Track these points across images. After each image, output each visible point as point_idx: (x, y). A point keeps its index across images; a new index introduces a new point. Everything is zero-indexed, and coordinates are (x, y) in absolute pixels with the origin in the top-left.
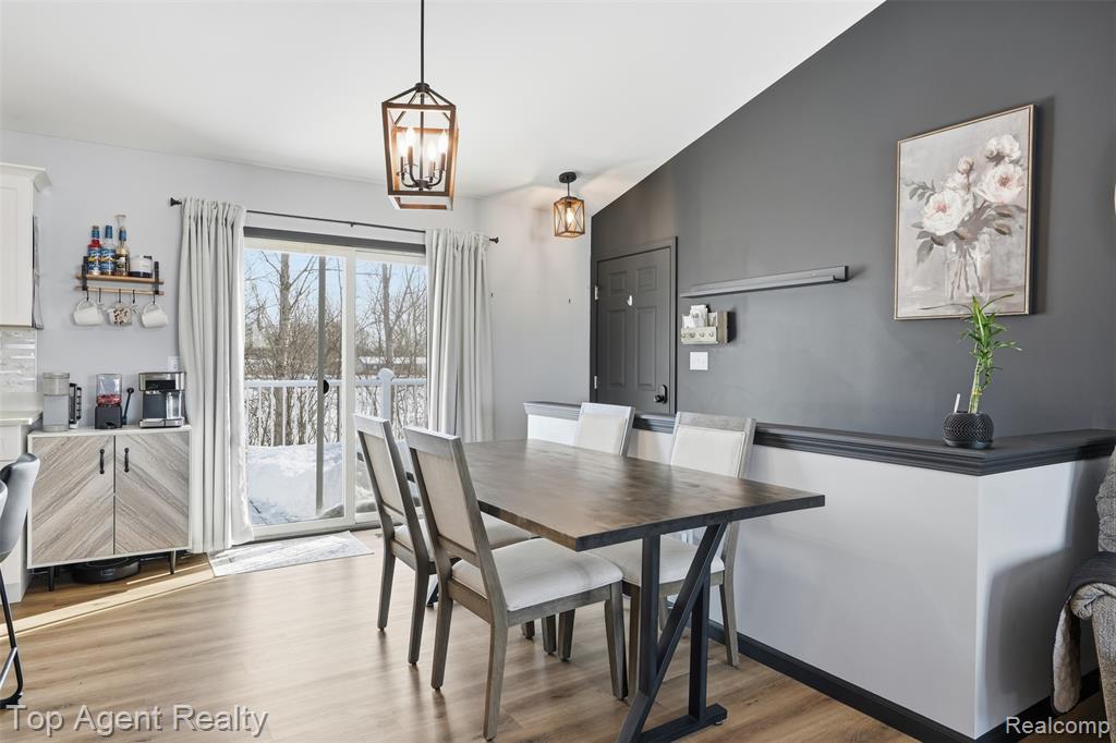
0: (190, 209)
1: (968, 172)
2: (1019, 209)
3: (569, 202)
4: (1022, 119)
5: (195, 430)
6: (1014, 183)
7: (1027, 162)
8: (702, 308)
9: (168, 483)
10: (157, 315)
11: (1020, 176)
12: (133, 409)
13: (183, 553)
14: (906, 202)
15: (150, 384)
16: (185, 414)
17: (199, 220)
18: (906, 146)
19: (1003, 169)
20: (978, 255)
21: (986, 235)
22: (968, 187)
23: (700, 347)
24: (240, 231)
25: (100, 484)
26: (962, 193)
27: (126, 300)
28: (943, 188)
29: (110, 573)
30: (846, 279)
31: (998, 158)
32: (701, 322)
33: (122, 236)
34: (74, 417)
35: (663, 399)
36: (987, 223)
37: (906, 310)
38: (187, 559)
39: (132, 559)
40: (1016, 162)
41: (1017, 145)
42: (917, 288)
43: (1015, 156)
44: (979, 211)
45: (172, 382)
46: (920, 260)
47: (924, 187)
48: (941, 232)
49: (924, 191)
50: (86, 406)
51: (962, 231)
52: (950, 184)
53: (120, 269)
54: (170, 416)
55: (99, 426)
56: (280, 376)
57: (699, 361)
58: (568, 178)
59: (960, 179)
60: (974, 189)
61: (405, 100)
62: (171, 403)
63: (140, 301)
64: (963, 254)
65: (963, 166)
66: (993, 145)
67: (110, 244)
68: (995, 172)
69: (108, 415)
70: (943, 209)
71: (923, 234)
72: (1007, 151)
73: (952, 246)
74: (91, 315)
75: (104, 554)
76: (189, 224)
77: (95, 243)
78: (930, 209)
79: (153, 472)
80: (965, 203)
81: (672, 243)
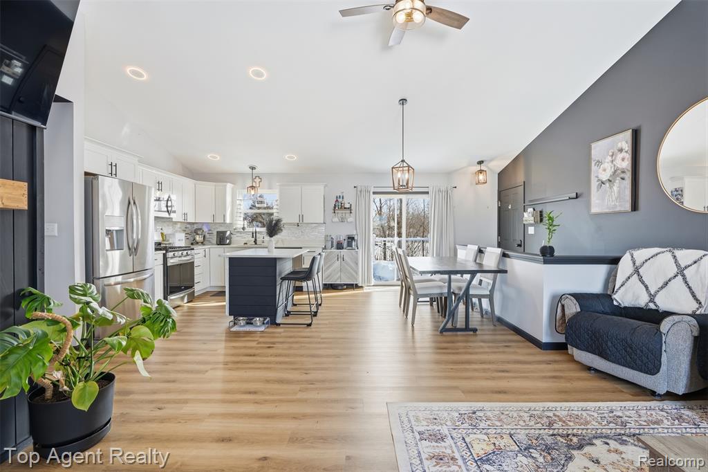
0: (359, 189)
1: (612, 156)
2: (628, 170)
3: (481, 171)
4: (628, 135)
5: (360, 251)
6: (626, 160)
7: (630, 152)
8: (532, 209)
9: (353, 265)
10: (351, 219)
11: (628, 156)
12: (345, 245)
13: (356, 285)
14: (594, 168)
15: (349, 238)
16: (357, 247)
17: (361, 192)
18: (593, 145)
19: (624, 154)
20: (615, 188)
21: (618, 180)
22: (612, 161)
23: (531, 225)
24: (372, 193)
25: (337, 264)
26: (610, 164)
27: (344, 215)
28: (605, 162)
29: (340, 288)
30: (577, 198)
31: (621, 150)
32: (531, 215)
33: (343, 198)
34: (332, 247)
35: (520, 245)
36: (618, 176)
37: (594, 210)
38: (357, 287)
39: (345, 284)
40: (626, 152)
41: (627, 145)
42: (597, 201)
43: (627, 149)
44: (615, 171)
45: (354, 238)
46: (598, 191)
47: (598, 161)
48: (604, 180)
49: (599, 163)
50: (335, 244)
51: (610, 179)
52: (607, 160)
53: (343, 208)
54: (353, 247)
55: (338, 249)
56: (385, 237)
57: (531, 230)
58: (480, 163)
59: (610, 158)
60: (614, 163)
61: (398, 166)
62: (354, 243)
63: (347, 215)
64: (611, 187)
65: (611, 154)
66: (619, 145)
67: (340, 200)
68: (620, 156)
69: (340, 246)
70: (605, 170)
71: (599, 180)
72: (624, 148)
73: (607, 185)
74: (336, 219)
75: (338, 282)
76: (359, 193)
77: (337, 200)
78: (601, 170)
79: (349, 261)
80: (611, 168)
81: (523, 184)
